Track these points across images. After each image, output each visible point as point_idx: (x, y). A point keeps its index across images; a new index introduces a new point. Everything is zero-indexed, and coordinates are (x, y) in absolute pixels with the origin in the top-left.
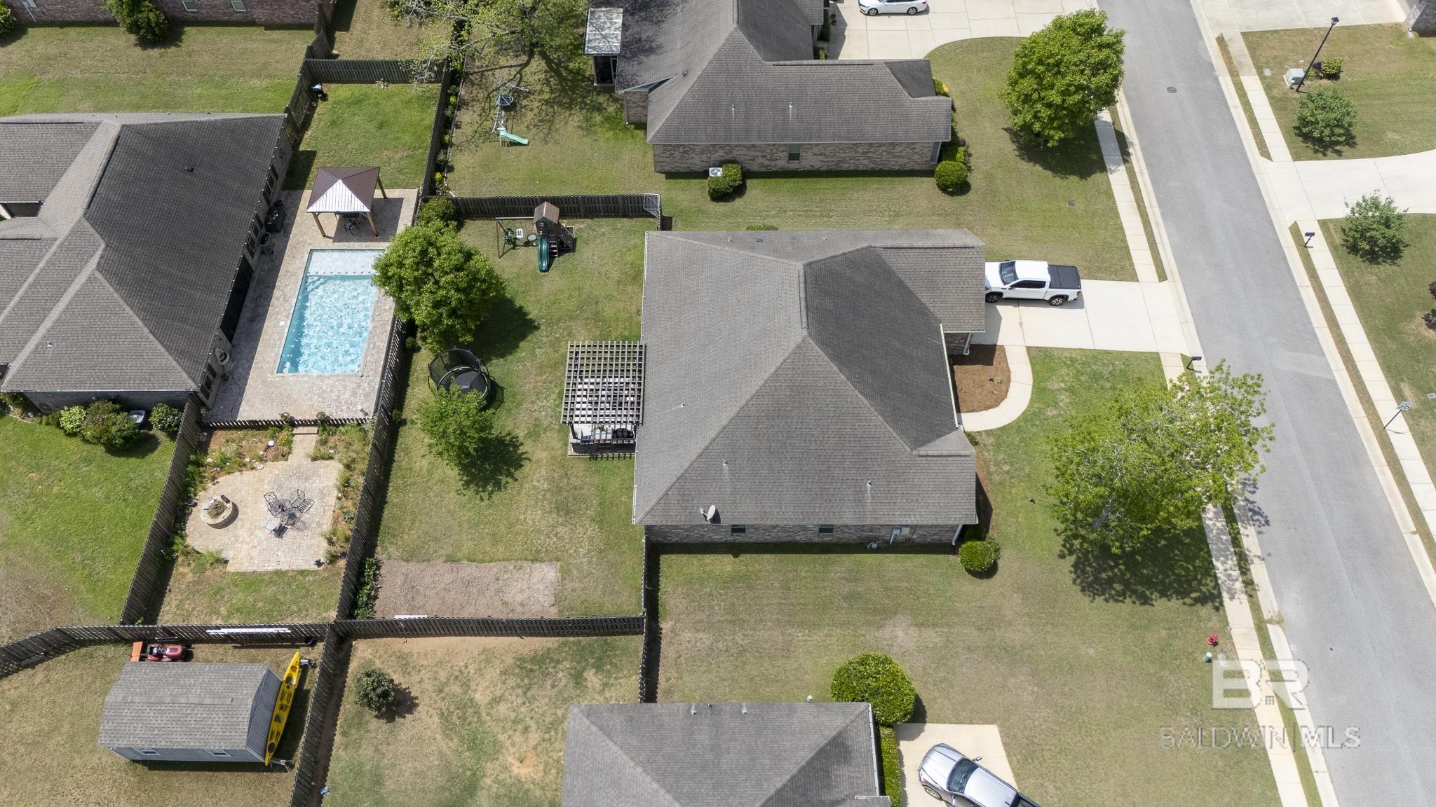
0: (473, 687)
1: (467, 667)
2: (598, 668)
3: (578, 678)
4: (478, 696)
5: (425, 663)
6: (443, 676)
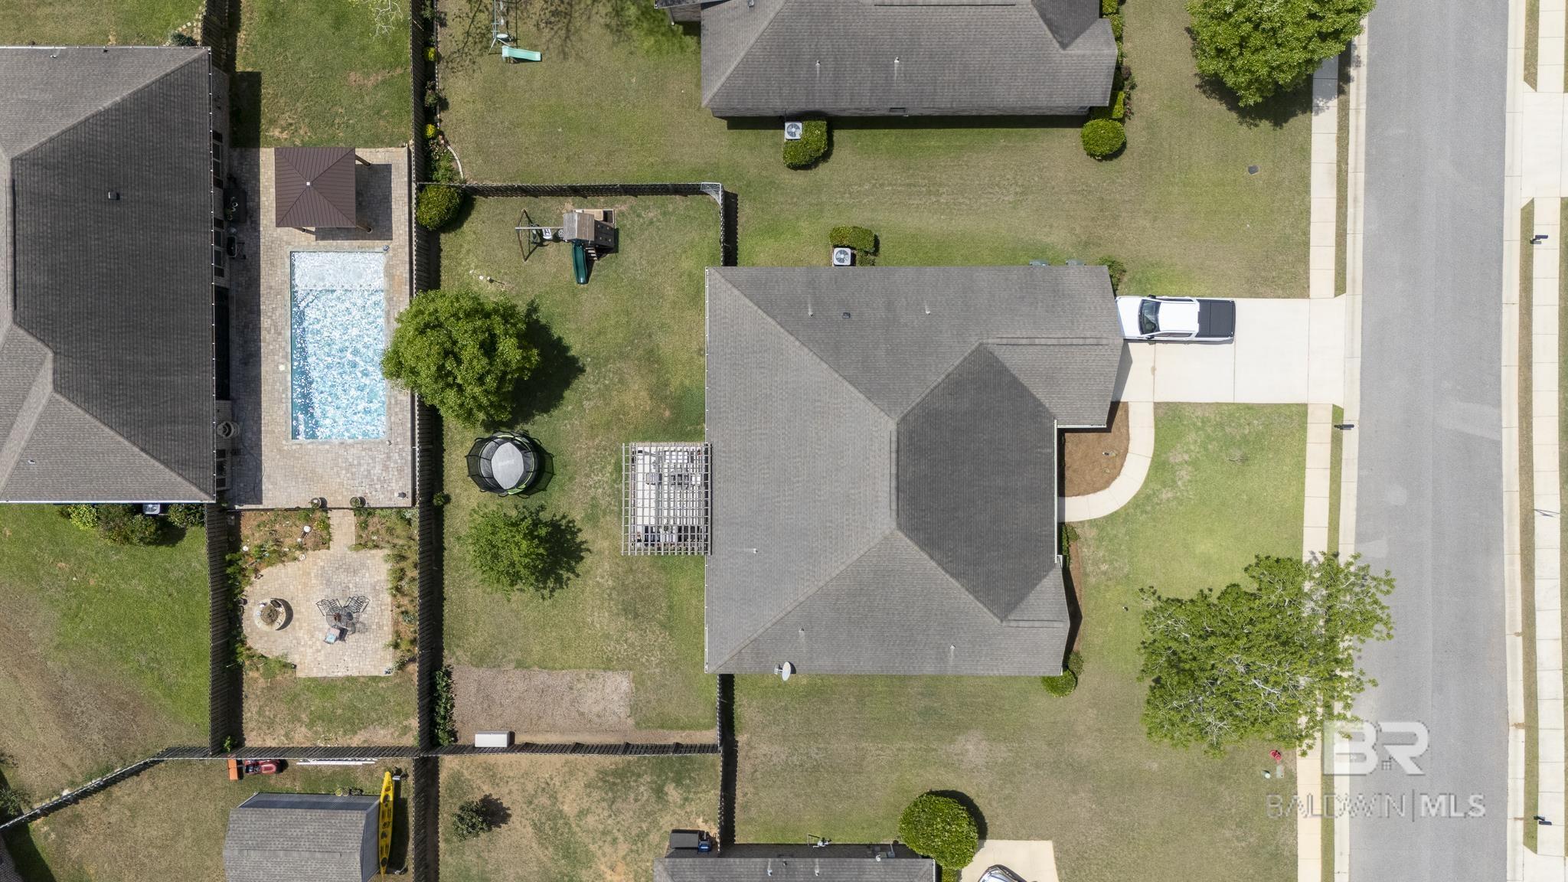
0: (561, 799)
1: (552, 779)
2: (678, 782)
3: (659, 792)
4: (566, 808)
5: (512, 774)
6: (530, 787)
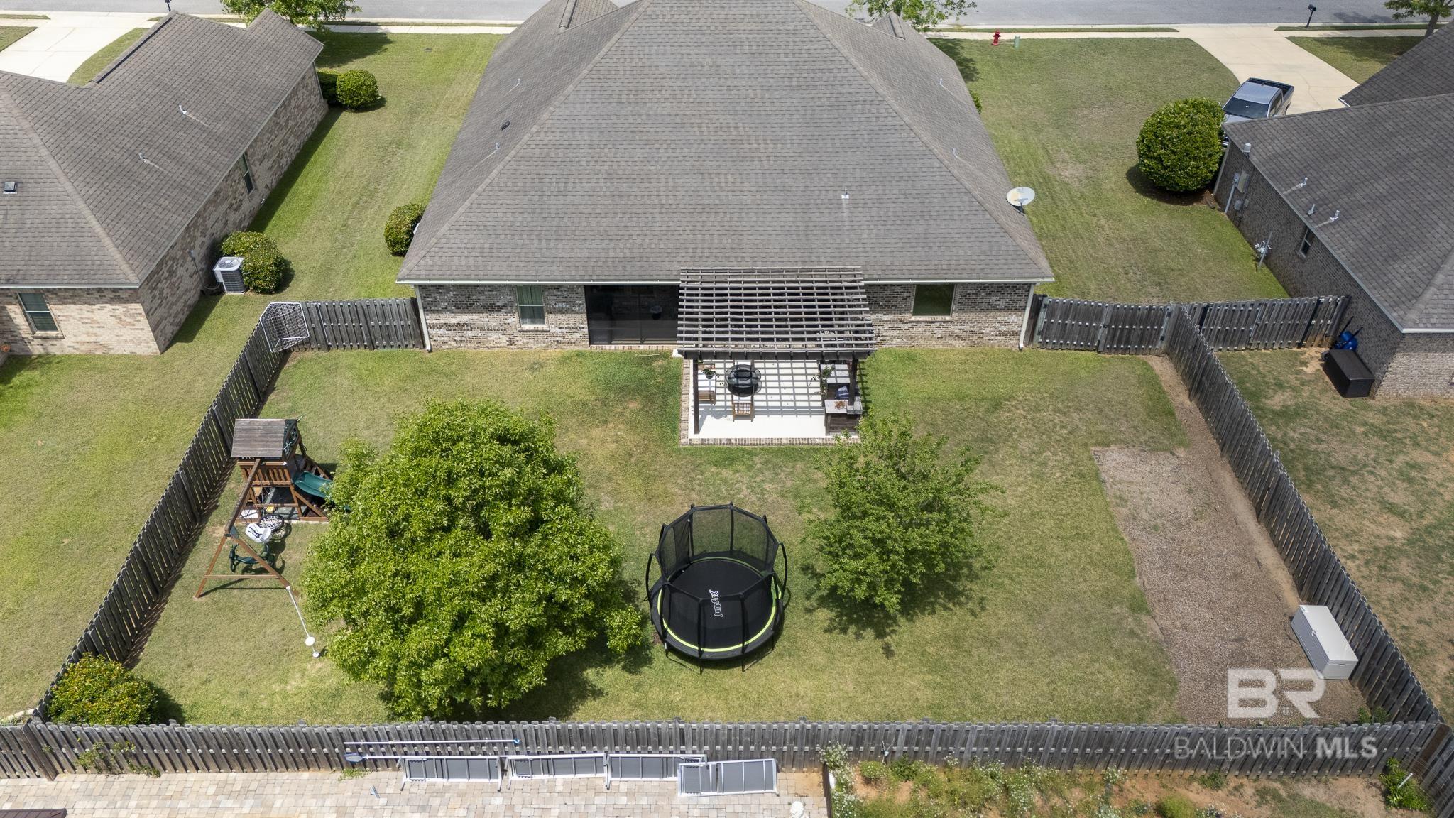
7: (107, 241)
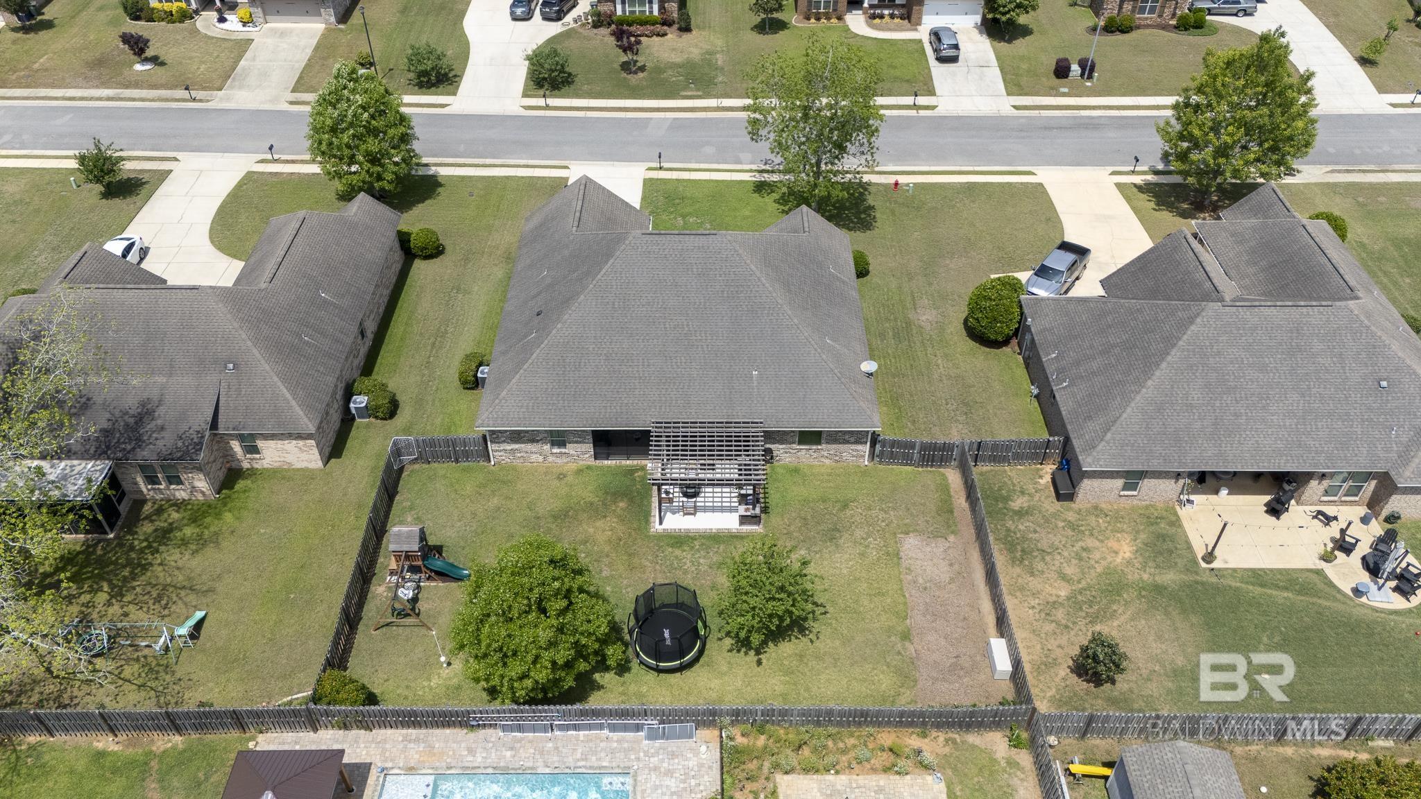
0: (1054, 598)
1: (1033, 607)
2: (1006, 499)
3: (1021, 514)
4: (1063, 593)
5: (1039, 647)
6: (1049, 627)
7: (293, 403)
